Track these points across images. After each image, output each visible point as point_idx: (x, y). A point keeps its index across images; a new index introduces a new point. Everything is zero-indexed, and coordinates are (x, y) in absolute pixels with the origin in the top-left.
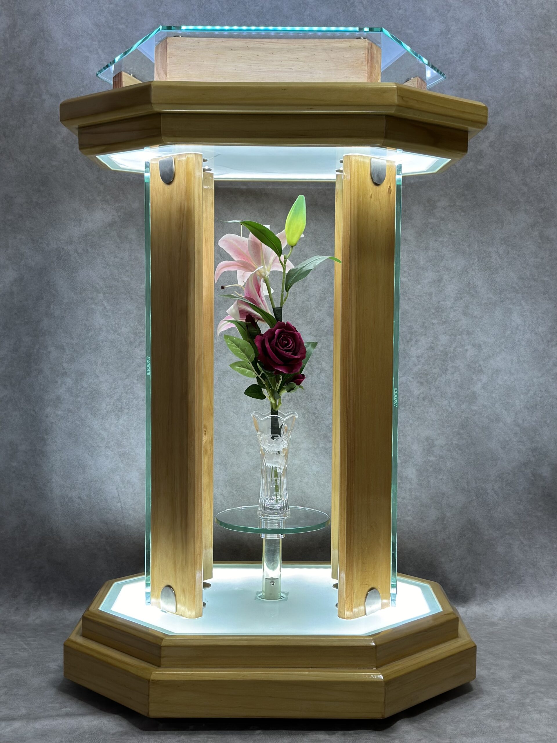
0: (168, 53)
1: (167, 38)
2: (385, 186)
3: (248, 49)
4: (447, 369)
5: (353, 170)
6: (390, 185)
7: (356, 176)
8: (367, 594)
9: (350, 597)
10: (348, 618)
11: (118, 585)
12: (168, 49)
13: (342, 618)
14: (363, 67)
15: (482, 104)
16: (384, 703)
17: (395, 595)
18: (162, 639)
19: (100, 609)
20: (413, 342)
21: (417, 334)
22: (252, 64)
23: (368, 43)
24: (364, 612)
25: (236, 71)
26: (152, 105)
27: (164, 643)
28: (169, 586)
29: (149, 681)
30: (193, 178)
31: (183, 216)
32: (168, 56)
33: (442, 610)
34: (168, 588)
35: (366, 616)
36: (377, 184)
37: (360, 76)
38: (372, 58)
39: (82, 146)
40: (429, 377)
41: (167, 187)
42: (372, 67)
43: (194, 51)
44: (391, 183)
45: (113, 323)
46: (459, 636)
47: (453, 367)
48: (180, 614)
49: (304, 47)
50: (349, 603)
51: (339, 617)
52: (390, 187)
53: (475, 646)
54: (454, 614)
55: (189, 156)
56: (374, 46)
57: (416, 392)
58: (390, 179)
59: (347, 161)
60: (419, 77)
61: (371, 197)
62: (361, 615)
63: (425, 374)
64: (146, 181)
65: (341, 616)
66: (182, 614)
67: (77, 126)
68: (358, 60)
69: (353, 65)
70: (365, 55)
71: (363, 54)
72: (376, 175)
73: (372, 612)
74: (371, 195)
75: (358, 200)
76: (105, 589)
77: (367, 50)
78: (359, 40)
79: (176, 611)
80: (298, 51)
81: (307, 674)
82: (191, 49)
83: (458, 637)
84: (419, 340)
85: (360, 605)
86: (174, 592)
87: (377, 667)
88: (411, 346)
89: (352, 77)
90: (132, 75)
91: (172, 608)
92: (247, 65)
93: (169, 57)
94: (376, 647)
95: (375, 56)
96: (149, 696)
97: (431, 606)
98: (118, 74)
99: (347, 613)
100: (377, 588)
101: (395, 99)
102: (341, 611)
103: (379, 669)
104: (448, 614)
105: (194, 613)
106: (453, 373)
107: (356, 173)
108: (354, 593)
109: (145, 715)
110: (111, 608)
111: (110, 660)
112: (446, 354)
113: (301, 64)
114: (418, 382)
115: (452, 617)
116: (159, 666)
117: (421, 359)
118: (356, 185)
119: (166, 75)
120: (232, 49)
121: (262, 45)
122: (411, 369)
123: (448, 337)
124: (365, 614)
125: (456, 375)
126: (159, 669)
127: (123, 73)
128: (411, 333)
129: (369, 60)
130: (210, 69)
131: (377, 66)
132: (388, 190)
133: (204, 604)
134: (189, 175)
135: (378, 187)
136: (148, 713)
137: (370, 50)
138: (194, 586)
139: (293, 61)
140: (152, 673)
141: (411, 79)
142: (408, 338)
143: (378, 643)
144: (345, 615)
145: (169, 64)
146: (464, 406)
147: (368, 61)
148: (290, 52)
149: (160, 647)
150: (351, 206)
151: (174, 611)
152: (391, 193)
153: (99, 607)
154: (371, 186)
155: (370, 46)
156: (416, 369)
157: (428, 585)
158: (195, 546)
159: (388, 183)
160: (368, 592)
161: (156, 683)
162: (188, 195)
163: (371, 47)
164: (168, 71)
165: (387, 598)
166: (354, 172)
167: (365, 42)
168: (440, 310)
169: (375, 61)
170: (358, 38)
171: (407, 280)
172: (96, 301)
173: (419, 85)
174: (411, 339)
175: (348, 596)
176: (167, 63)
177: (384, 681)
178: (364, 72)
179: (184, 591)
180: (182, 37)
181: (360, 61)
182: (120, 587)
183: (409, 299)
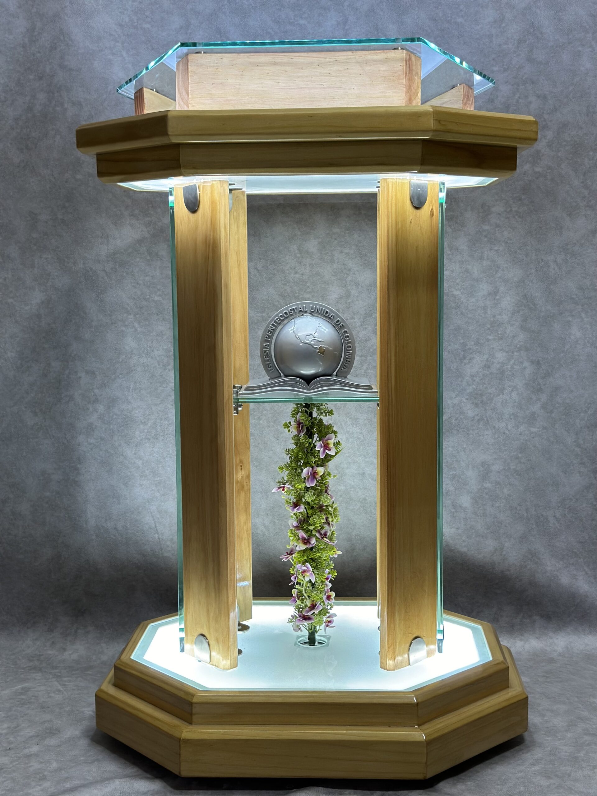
0: (189, 71)
1: (188, 55)
2: (426, 208)
3: (275, 65)
4: (504, 389)
5: (391, 195)
6: (433, 207)
7: (394, 201)
8: (411, 643)
9: (392, 647)
10: (390, 670)
11: (153, 626)
12: (189, 67)
13: (384, 669)
14: (401, 81)
15: (531, 118)
16: (426, 763)
17: (441, 641)
18: (193, 695)
19: (132, 657)
20: (466, 361)
21: (471, 351)
22: (280, 81)
23: (406, 54)
24: (407, 662)
25: (263, 89)
26: (170, 137)
27: (195, 700)
28: (203, 635)
29: (179, 739)
30: (218, 207)
31: (209, 246)
32: (189, 75)
33: (491, 659)
34: (201, 637)
35: (409, 666)
36: (417, 208)
37: (397, 91)
38: (411, 70)
39: (101, 174)
40: (484, 397)
41: (191, 215)
42: (411, 80)
43: (217, 69)
44: (433, 205)
45: (145, 346)
46: (510, 686)
47: (510, 386)
48: (214, 664)
49: (336, 61)
50: (391, 654)
51: (381, 667)
52: (432, 209)
53: (527, 698)
54: (504, 663)
55: (214, 183)
56: (413, 58)
57: (470, 414)
58: (432, 201)
59: (384, 184)
60: (466, 84)
61: (411, 222)
62: (404, 665)
63: (481, 394)
64: (170, 205)
65: (383, 666)
66: (217, 665)
67: (95, 152)
68: (396, 73)
69: (390, 79)
70: (402, 67)
71: (400, 67)
72: (416, 198)
73: (416, 662)
74: (411, 220)
75: (396, 227)
76: (139, 632)
77: (405, 62)
78: (396, 51)
79: (210, 662)
80: (329, 65)
81: (345, 733)
82: (214, 66)
83: (508, 687)
84: (473, 358)
85: (403, 653)
86: (207, 641)
87: (419, 725)
88: (465, 364)
89: (388, 92)
90: (155, 90)
91: (205, 656)
92: (275, 82)
93: (191, 76)
94: (417, 704)
95: (414, 68)
96: (180, 755)
97: (481, 654)
98: (140, 90)
99: (390, 663)
100: (422, 636)
101: (432, 124)
102: (383, 661)
103: (421, 727)
104: (498, 664)
105: (228, 662)
106: (510, 393)
107: (394, 198)
108: (396, 643)
109: (177, 773)
110: (143, 656)
111: (141, 715)
112: (503, 372)
113: (334, 79)
114: (473, 403)
115: (502, 666)
116: (191, 723)
117: (475, 378)
118: (394, 210)
119: (188, 96)
120: (258, 65)
121: (291, 59)
122: (465, 390)
123: (504, 354)
124: (409, 664)
125: (514, 394)
126: (191, 727)
127: (145, 89)
128: (465, 351)
129: (408, 73)
130: (235, 88)
131: (416, 78)
132: (430, 213)
133: (240, 652)
134: (213, 203)
135: (418, 211)
136: (180, 773)
137: (408, 61)
138: (227, 636)
139: (324, 76)
140: (183, 731)
141: (457, 86)
142: (461, 356)
143: (420, 700)
144: (387, 666)
145: (191, 84)
146: (522, 428)
147: (406, 73)
148: (321, 66)
149: (191, 704)
150: (388, 233)
151: (209, 660)
152: (433, 216)
153: (131, 655)
154: (411, 210)
155: (408, 57)
156: (469, 390)
157: (480, 627)
158: (228, 595)
159: (430, 205)
160: (412, 640)
161: (188, 742)
162: (213, 225)
163: (410, 59)
164: (190, 91)
165: (433, 643)
166: (392, 197)
167: (403, 53)
168: (496, 325)
169: (414, 73)
170: (395, 49)
171: (460, 293)
172: (126, 323)
173: (465, 93)
174: (465, 357)
175: (390, 647)
176: (189, 82)
177: (426, 741)
178: (402, 86)
179: (217, 641)
180: (204, 53)
181: (397, 74)
182: (156, 629)
183: (462, 313)
